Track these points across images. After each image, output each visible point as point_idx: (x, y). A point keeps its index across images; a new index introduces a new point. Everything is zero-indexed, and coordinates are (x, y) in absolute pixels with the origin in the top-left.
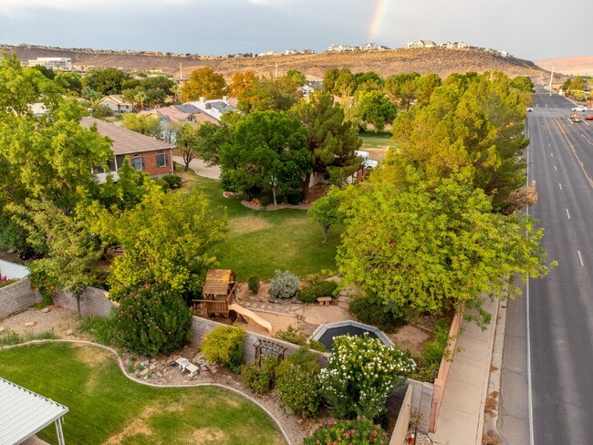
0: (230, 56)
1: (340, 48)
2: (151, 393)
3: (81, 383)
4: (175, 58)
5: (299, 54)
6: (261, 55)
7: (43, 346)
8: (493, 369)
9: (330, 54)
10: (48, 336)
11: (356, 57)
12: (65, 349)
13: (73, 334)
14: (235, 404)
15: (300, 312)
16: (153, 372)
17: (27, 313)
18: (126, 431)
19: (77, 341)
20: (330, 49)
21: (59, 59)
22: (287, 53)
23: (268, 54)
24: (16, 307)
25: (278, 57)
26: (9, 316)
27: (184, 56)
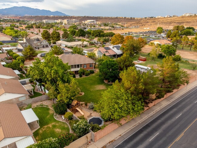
0: (145, 18)
1: (188, 15)
2: (55, 120)
3: (47, 116)
4: (127, 19)
5: (171, 17)
6: (157, 17)
7: (46, 107)
8: (120, 135)
9: (183, 17)
10: (47, 106)
11: (194, 18)
12: (48, 109)
13: (51, 107)
14: (66, 126)
15: (92, 113)
16: (58, 117)
17: (47, 101)
18: (48, 125)
19: (51, 108)
20: (184, 15)
21: (93, 20)
22: (166, 17)
23: (159, 17)
24: (45, 99)
25: (162, 18)
26: (44, 100)
27: (130, 18)
